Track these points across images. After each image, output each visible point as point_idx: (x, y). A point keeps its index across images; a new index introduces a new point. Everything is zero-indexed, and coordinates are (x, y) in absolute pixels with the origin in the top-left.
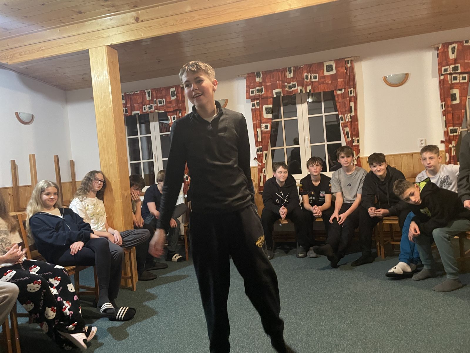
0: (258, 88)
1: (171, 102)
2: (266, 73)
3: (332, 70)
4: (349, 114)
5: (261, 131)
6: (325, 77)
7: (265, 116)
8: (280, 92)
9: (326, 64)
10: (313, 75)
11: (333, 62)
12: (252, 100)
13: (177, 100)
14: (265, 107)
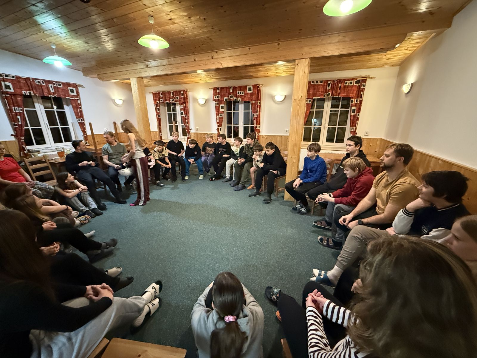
0: (218, 96)
1: (181, 98)
2: (222, 89)
3: (251, 90)
4: (256, 114)
5: (219, 117)
6: (248, 94)
7: (221, 110)
8: (227, 99)
9: (248, 87)
10: (242, 92)
11: (252, 86)
12: (216, 102)
13: (184, 97)
14: (221, 105)
